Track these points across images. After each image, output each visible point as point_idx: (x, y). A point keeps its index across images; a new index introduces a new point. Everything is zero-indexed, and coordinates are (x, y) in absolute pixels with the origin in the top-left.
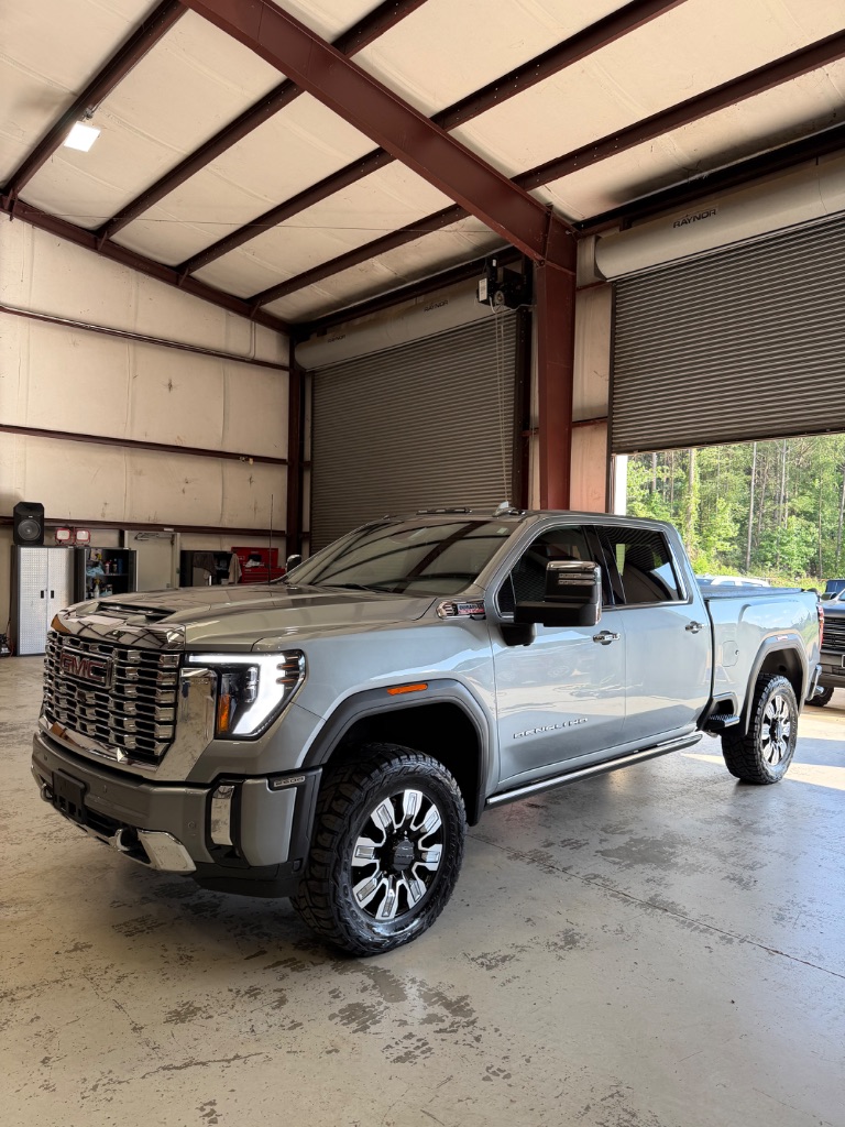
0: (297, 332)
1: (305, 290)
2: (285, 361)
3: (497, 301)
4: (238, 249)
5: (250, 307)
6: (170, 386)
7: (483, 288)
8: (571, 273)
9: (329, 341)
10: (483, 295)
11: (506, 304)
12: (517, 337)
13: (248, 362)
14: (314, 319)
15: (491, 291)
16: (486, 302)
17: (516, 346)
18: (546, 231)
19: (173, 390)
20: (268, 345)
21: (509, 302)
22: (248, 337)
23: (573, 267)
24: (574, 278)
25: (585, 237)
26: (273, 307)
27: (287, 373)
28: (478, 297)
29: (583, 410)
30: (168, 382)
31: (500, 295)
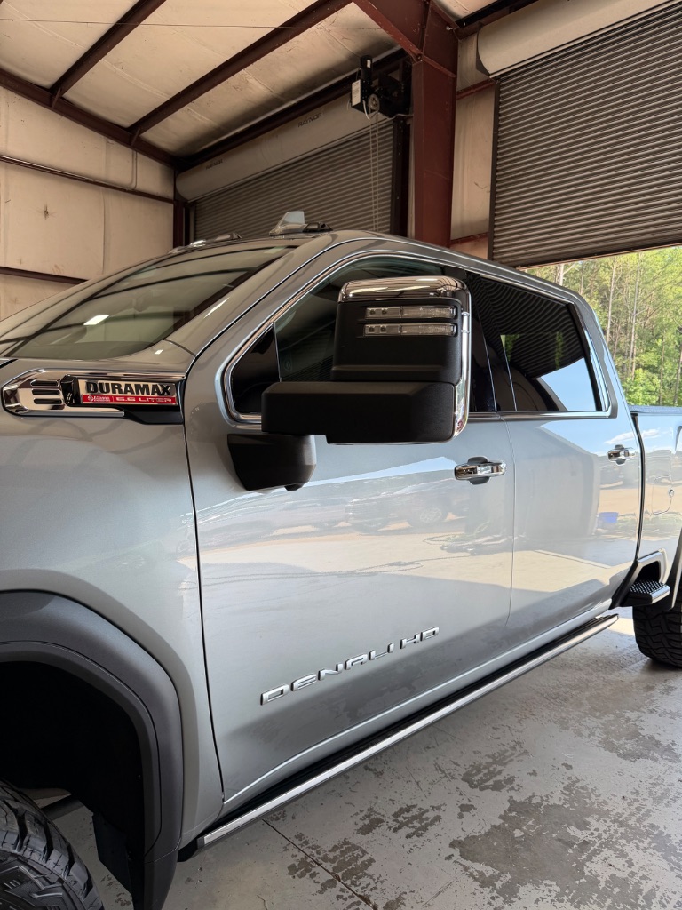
0: (179, 162)
1: (181, 114)
2: (170, 194)
3: (371, 107)
4: (103, 61)
5: (130, 136)
6: (46, 213)
7: (357, 91)
8: (450, 74)
9: (208, 167)
10: (356, 99)
11: (382, 111)
12: (393, 149)
13: (129, 192)
14: (198, 151)
15: (365, 94)
16: (359, 107)
17: (393, 159)
18: (424, 22)
19: (50, 218)
20: (150, 176)
21: (386, 108)
22: (131, 166)
23: (454, 68)
24: (455, 80)
25: (467, 36)
26: (152, 135)
27: (171, 207)
28: (351, 102)
29: (463, 226)
30: (43, 209)
31: (374, 101)
